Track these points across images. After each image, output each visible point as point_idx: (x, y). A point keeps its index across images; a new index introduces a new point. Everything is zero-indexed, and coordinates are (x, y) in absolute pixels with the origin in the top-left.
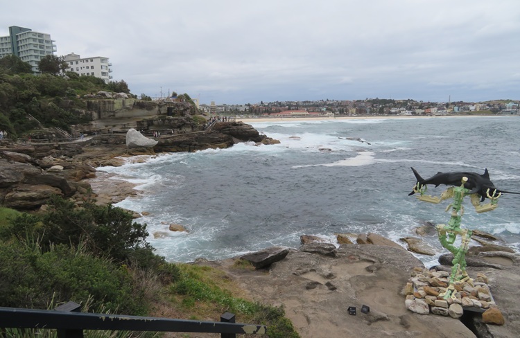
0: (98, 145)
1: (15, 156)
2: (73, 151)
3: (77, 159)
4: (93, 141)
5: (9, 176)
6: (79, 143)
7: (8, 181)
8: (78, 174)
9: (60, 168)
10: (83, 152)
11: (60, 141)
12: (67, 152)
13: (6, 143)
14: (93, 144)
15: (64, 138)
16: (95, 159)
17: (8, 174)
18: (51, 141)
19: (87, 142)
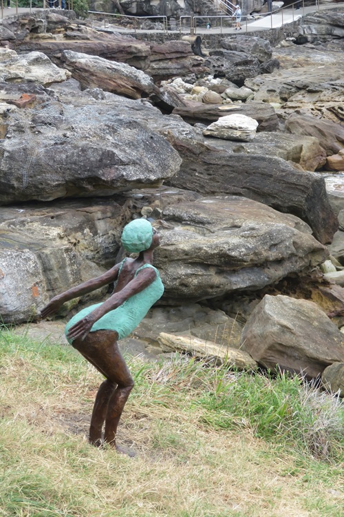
0: (320, 41)
1: (103, 69)
2: (246, 63)
3: (262, 94)
4: (304, 30)
5: (134, 155)
6: (261, 33)
7: (132, 173)
8: (305, 153)
9: (250, 124)
10: (276, 64)
11: (200, 24)
12: (226, 65)
13: (62, 22)
14: (301, 41)
15: (211, 12)
16: (327, 94)
17: (131, 144)
18: (173, 23)
19: (284, 31)
